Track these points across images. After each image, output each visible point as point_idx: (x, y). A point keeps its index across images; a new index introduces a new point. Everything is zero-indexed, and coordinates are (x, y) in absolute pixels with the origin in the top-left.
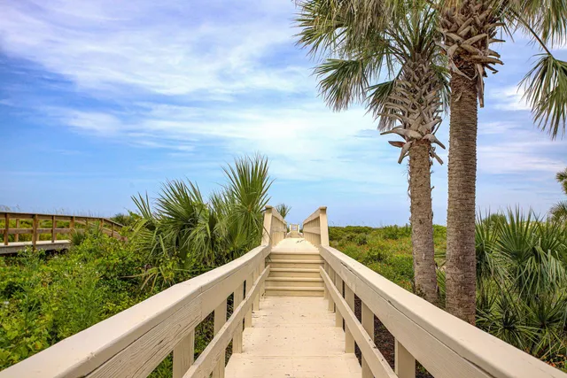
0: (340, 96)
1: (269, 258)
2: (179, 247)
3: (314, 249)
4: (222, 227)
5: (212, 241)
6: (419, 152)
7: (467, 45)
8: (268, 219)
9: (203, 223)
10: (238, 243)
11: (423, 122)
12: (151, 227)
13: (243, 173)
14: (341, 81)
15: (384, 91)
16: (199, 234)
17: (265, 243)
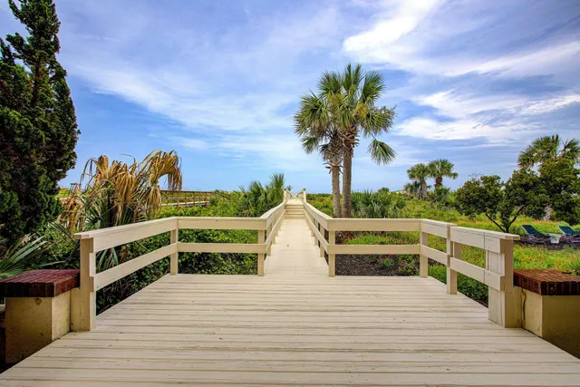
0: (309, 150)
1: (286, 206)
2: (256, 203)
3: (301, 203)
4: (269, 196)
5: (266, 201)
6: (335, 170)
7: (347, 138)
8: (285, 192)
9: (263, 195)
10: (275, 201)
11: (337, 160)
12: (246, 196)
13: (276, 177)
14: (310, 144)
15: (325, 147)
16: (261, 198)
17: (284, 201)
